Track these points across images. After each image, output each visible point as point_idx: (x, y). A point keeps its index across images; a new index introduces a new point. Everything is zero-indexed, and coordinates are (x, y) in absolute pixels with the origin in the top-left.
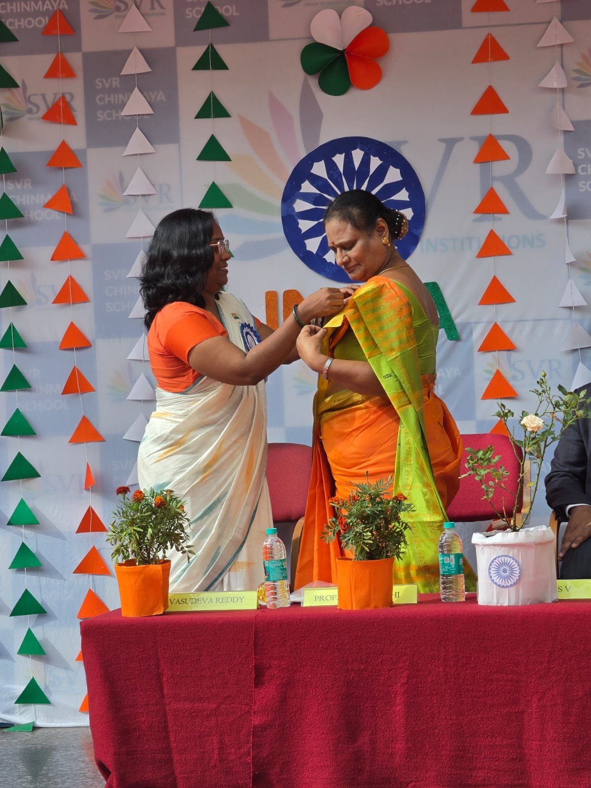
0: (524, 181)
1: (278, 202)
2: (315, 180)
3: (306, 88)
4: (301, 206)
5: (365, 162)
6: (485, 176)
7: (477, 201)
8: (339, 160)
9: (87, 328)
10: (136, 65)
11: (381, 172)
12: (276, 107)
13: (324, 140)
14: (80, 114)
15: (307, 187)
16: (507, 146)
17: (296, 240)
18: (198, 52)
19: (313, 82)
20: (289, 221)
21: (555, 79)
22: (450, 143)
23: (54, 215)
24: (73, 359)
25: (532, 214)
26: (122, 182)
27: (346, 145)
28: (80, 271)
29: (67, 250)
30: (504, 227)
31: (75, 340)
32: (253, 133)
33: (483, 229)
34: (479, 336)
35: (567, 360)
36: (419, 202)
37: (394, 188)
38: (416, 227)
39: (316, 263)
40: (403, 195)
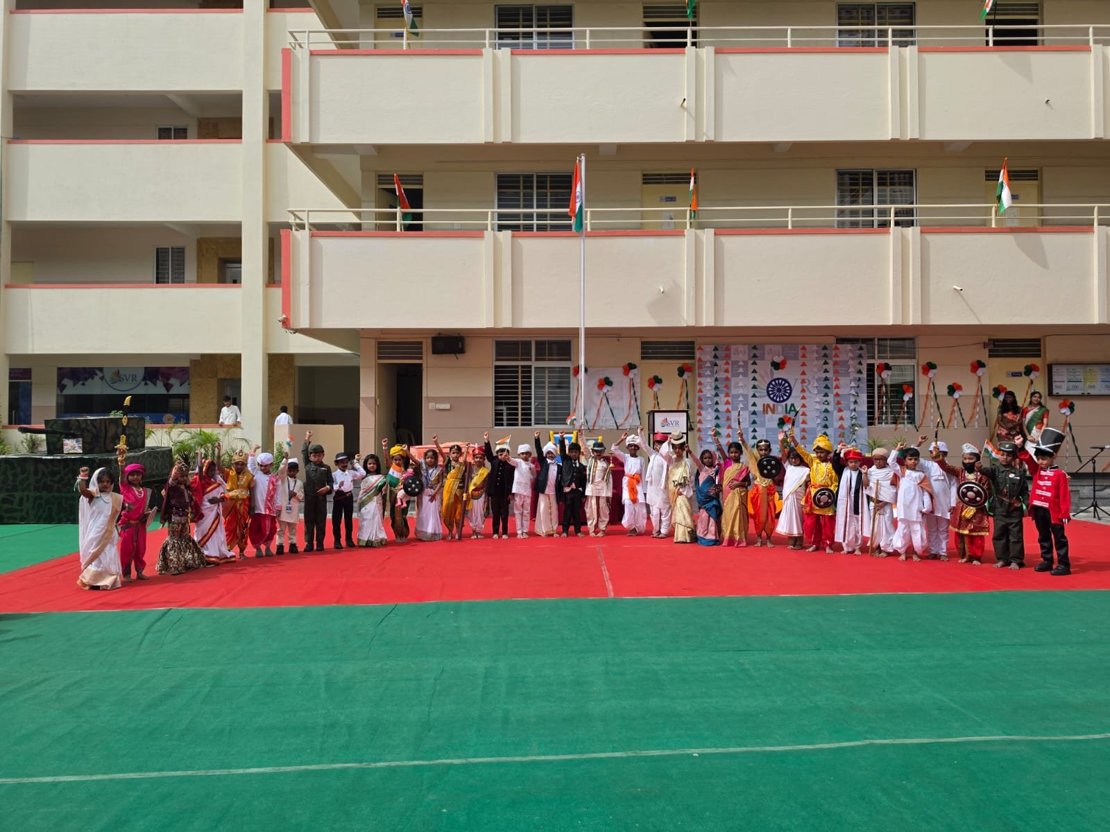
0: (809, 387)
1: (766, 388)
2: (773, 385)
3: (771, 369)
4: (770, 389)
5: (782, 382)
6: (802, 386)
7: (800, 390)
8: (777, 382)
9: (730, 409)
10: (741, 363)
11: (784, 384)
12: (766, 372)
13: (775, 377)
14: (730, 371)
15: (771, 386)
16: (807, 381)
17: (769, 395)
18: (752, 361)
19: (773, 368)
20: (768, 392)
21: (815, 370)
22: (796, 380)
23: (725, 389)
24: (728, 414)
25: (810, 392)
26: (738, 383)
27: (778, 379)
28: (730, 399)
29: (727, 395)
30: (805, 394)
31: (728, 411)
32: (763, 377)
33: (802, 395)
34: (801, 413)
35: (816, 418)
36: (791, 390)
37: (786, 387)
38: (790, 394)
39: (772, 399)
40: (788, 388)
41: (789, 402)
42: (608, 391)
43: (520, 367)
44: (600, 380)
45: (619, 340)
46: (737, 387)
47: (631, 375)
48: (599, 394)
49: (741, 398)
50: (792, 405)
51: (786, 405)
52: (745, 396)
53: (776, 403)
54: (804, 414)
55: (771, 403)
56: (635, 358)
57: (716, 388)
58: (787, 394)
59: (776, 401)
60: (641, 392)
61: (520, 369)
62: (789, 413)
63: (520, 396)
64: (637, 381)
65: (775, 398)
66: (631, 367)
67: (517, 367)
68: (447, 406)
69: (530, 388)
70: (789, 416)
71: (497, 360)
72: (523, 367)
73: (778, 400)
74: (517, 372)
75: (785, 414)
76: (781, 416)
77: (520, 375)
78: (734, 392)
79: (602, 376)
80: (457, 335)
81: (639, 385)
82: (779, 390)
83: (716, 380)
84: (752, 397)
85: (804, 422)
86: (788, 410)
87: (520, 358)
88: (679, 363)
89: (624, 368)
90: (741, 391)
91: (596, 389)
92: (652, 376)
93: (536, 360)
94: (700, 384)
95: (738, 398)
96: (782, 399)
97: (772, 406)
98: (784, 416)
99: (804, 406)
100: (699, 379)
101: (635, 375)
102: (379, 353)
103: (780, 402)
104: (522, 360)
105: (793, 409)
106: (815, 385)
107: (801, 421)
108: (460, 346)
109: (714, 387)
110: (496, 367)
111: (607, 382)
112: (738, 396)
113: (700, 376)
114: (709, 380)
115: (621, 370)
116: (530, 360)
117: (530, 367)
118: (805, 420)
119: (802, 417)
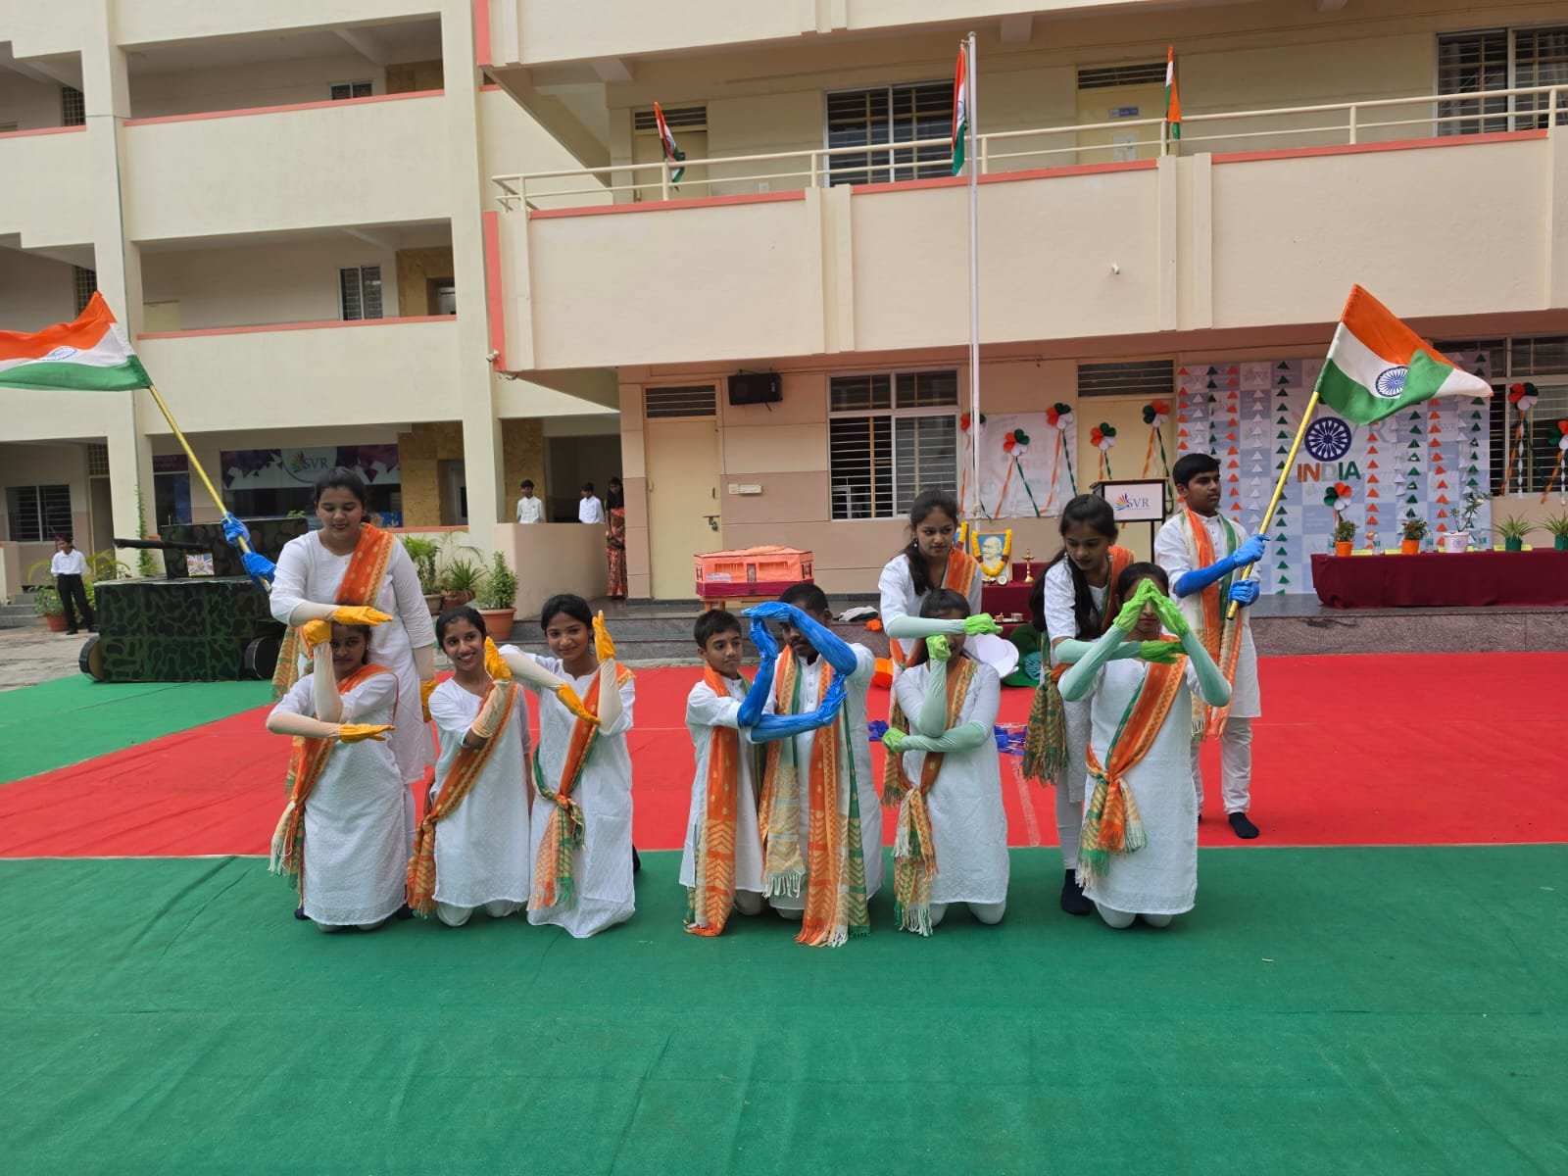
0: (1383, 431)
1: (1303, 437)
2: (1316, 430)
4: (1311, 438)
5: (1333, 425)
6: (1371, 430)
7: (1368, 436)
8: (1324, 424)
9: (1237, 475)
10: (1259, 394)
11: (1338, 428)
13: (1319, 417)
14: (1238, 409)
15: (1313, 432)
17: (1309, 448)
18: (1279, 391)
20: (1307, 442)
23: (1228, 441)
24: (1233, 484)
25: (1384, 440)
26: (1251, 430)
27: (1326, 419)
28: (1236, 458)
29: (1232, 451)
30: (1376, 445)
31: (1234, 479)
33: (1369, 446)
34: (1367, 477)
35: (1395, 486)
36: (1349, 437)
37: (1342, 433)
38: (1348, 445)
39: (1315, 455)
40: (1344, 435)
41: (1345, 460)
42: (1021, 453)
43: (871, 420)
44: (1008, 436)
45: (1039, 366)
46: (1250, 435)
47: (1061, 424)
48: (1005, 459)
49: (1257, 456)
50: (1352, 464)
51: (1341, 464)
52: (1265, 453)
53: (1321, 463)
54: (1373, 479)
55: (1313, 462)
56: (1069, 395)
57: (1213, 439)
58: (1343, 446)
59: (1321, 458)
60: (1078, 453)
61: (871, 424)
62: (1346, 478)
63: (872, 468)
64: (1071, 434)
65: (1320, 453)
66: (1061, 409)
67: (867, 419)
68: (757, 489)
69: (889, 454)
70: (1345, 483)
71: (834, 409)
72: (876, 419)
73: (1326, 456)
74: (867, 428)
75: (1338, 481)
76: (1332, 484)
77: (872, 433)
78: (1244, 444)
79: (1011, 429)
80: (769, 372)
81: (1075, 441)
82: (1328, 439)
83: (1212, 426)
84: (1278, 452)
85: (1373, 494)
86: (1344, 472)
87: (871, 404)
88: (1147, 399)
89: (1048, 412)
90: (1258, 444)
91: (1000, 451)
92: (1097, 425)
93: (899, 406)
94: (1183, 433)
95: (1253, 456)
96: (1332, 455)
97: (1314, 468)
98: (1338, 485)
99: (1373, 465)
100: (1181, 426)
101: (1067, 423)
102: (648, 407)
103: (1330, 459)
104: (876, 407)
105: (1352, 470)
106: (1393, 428)
107: (1367, 492)
108: (773, 390)
109: (1208, 439)
110: (833, 421)
111: (1020, 438)
112: (1253, 452)
113: (1183, 419)
114: (1199, 426)
115: (1044, 417)
116: (888, 406)
117: (888, 418)
118: (1375, 489)
119: (1370, 484)
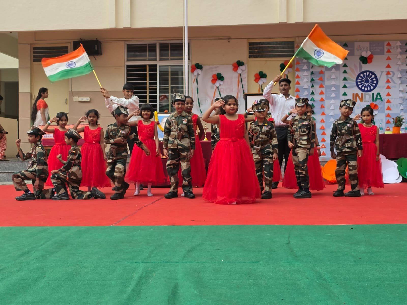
0: (393, 78)
1: (355, 80)
2: (361, 77)
3: (360, 63)
4: (359, 80)
5: (369, 74)
6: (387, 77)
7: (386, 80)
8: (365, 74)
9: (324, 98)
11: (371, 76)
12: (355, 66)
13: (363, 70)
15: (360, 78)
16: (391, 73)
17: (358, 86)
19: (361, 62)
20: (357, 83)
21: (399, 63)
22: (382, 72)
23: (319, 81)
24: (322, 103)
25: (394, 83)
26: (330, 76)
27: (366, 72)
28: (323, 90)
29: (321, 86)
30: (390, 85)
31: (322, 100)
32: (351, 69)
33: (387, 85)
34: (386, 101)
35: (399, 105)
36: (377, 80)
37: (373, 78)
38: (376, 84)
39: (361, 89)
40: (375, 79)
41: (375, 92)
42: (220, 85)
43: (147, 66)
44: (214, 76)
45: (229, 42)
46: (330, 79)
47: (239, 71)
48: (212, 88)
49: (333, 89)
50: (378, 94)
51: (373, 94)
52: (337, 87)
53: (363, 93)
54: (388, 102)
55: (360, 92)
56: (243, 56)
57: (312, 80)
58: (374, 85)
59: (364, 91)
60: (248, 85)
61: (147, 68)
62: (376, 101)
63: (148, 91)
64: (245, 76)
65: (363, 88)
66: (240, 64)
67: (145, 66)
68: (87, 99)
69: (156, 84)
70: (375, 103)
71: (128, 60)
72: (150, 66)
73: (366, 89)
74: (145, 70)
75: (372, 102)
76: (369, 104)
77: (147, 73)
78: (327, 83)
79: (215, 73)
80: (96, 40)
81: (246, 79)
82: (367, 81)
83: (312, 73)
84: (343, 87)
85: (389, 109)
86: (375, 98)
87: (147, 58)
88: (281, 60)
89: (233, 65)
90: (333, 83)
91: (210, 83)
92: (258, 72)
93: (160, 60)
94: (298, 77)
95: (331, 89)
96: (369, 89)
97: (360, 95)
98: (371, 104)
99: (389, 95)
100: (297, 73)
101: (242, 71)
102: (34, 56)
103: (368, 91)
104: (149, 60)
105: (379, 97)
106: (398, 76)
107: (386, 108)
108: (96, 49)
109: (310, 80)
110: (128, 66)
111: (219, 77)
112: (331, 87)
113: (298, 70)
114: (306, 73)
115: (231, 67)
116: (156, 60)
117: (155, 66)
118: (390, 106)
119: (387, 104)
